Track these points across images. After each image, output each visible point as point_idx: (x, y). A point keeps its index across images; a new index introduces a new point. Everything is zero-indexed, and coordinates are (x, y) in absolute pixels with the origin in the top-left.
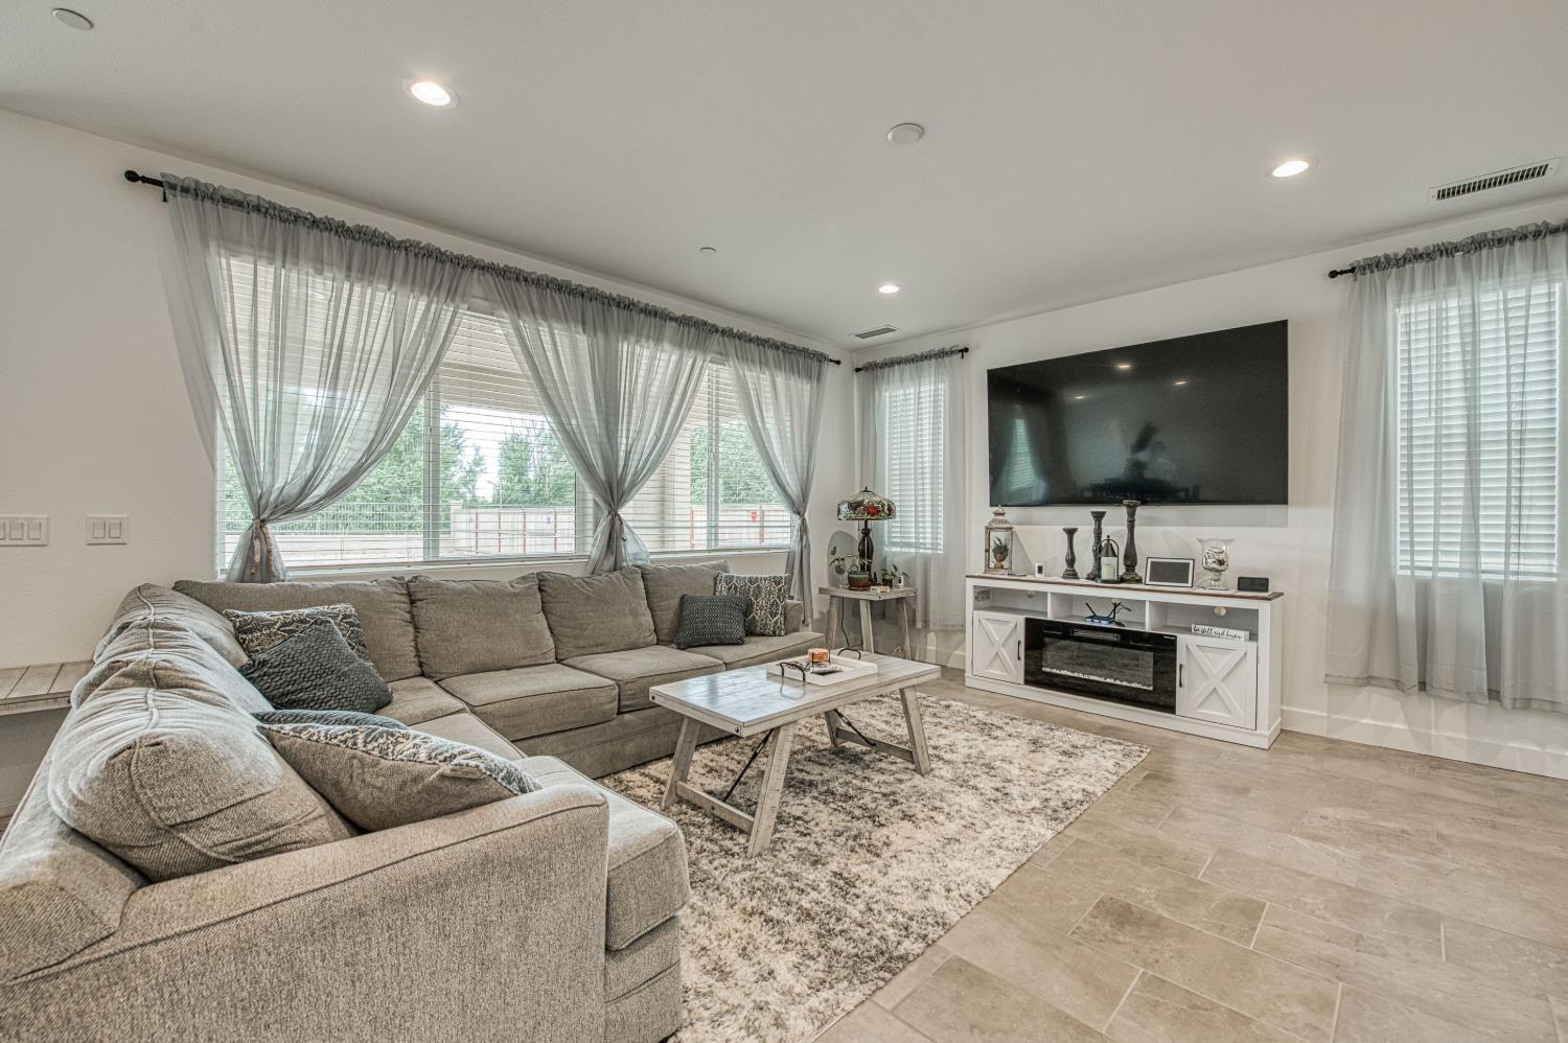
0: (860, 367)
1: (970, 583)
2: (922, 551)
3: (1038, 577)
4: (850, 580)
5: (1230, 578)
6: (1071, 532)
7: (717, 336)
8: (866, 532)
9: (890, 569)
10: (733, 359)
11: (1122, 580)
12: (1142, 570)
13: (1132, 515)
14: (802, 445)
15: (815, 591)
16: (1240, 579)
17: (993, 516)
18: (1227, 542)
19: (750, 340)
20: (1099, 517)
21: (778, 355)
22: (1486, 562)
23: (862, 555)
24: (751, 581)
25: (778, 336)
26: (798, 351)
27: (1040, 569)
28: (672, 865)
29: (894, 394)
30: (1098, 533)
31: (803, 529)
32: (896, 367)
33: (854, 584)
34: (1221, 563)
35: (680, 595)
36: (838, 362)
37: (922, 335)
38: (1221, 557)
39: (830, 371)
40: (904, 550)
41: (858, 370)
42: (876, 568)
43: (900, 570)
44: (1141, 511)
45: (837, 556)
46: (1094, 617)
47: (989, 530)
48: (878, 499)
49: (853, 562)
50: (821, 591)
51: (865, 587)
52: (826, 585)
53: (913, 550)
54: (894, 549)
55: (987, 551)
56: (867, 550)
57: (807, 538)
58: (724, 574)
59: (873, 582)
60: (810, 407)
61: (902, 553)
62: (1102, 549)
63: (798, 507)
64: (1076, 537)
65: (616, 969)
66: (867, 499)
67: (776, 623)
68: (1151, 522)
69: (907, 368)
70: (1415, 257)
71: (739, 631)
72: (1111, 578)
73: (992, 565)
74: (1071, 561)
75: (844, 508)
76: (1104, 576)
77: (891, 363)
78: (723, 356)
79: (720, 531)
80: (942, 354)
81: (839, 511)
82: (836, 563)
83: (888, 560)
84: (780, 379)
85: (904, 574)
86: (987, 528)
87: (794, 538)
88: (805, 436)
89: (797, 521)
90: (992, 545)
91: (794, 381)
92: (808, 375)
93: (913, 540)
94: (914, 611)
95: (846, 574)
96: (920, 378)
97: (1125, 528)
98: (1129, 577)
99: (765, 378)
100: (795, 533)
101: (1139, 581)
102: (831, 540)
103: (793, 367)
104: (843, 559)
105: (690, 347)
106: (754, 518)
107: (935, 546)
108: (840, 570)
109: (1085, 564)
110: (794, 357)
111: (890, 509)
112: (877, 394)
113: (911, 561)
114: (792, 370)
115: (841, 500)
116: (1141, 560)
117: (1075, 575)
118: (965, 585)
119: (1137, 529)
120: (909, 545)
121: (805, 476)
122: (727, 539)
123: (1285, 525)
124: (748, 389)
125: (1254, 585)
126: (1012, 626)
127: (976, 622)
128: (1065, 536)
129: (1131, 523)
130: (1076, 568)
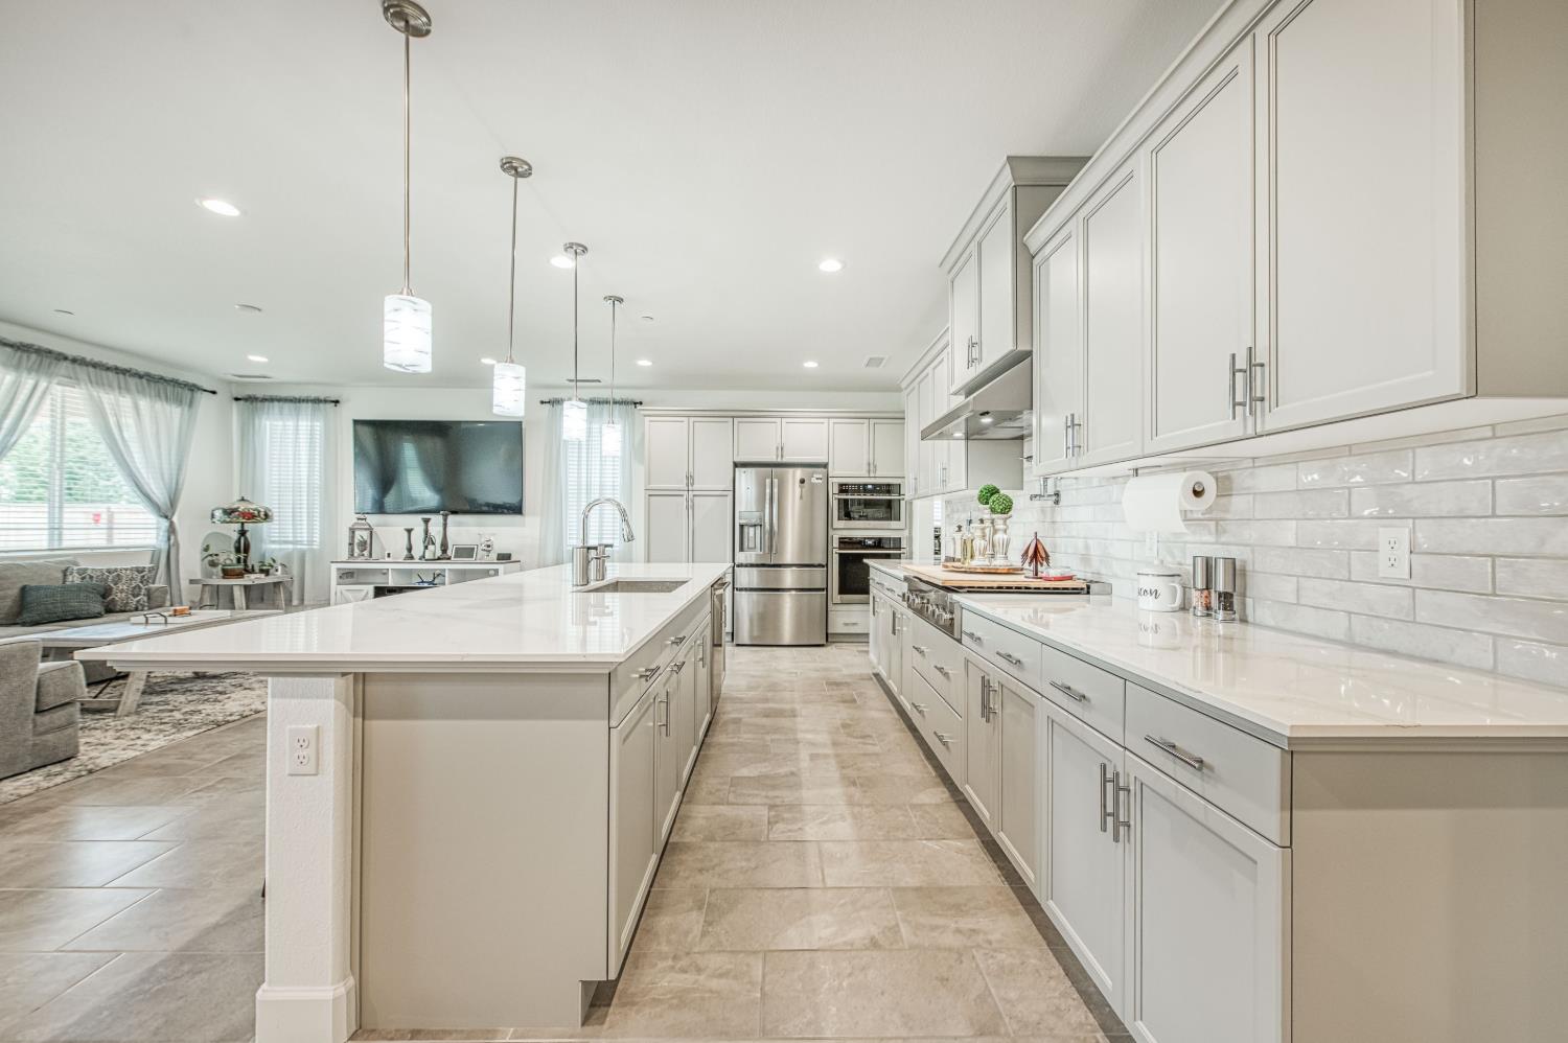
0: (239, 397)
1: (334, 567)
2: (299, 547)
3: (387, 560)
4: (224, 571)
5: (493, 556)
6: (409, 531)
7: (65, 364)
8: (243, 533)
9: (268, 561)
10: (86, 384)
11: (439, 559)
12: (450, 551)
13: (445, 520)
14: (170, 460)
15: (184, 583)
16: (499, 555)
17: (356, 521)
18: (494, 535)
19: (108, 369)
20: (426, 521)
21: (142, 384)
23: (238, 550)
24: (109, 571)
25: (142, 367)
26: (165, 380)
27: (389, 555)
28: (76, 676)
29: (275, 423)
30: (426, 532)
31: (172, 530)
32: (276, 404)
33: (227, 574)
34: (489, 546)
35: (20, 585)
36: (214, 393)
37: (298, 384)
38: (489, 543)
39: (204, 400)
40: (283, 546)
41: (237, 399)
42: (253, 560)
43: (279, 561)
44: (451, 518)
45: (210, 552)
46: (423, 582)
47: (352, 531)
48: (254, 507)
49: (229, 557)
50: (192, 582)
51: (240, 575)
52: (199, 576)
53: (291, 546)
54: (273, 546)
55: (351, 544)
56: (243, 547)
57: (176, 539)
58: (75, 568)
59: (248, 571)
60: (180, 428)
61: (280, 549)
62: (428, 540)
63: (166, 512)
64: (413, 533)
65: (40, 719)
66: (242, 507)
67: (138, 601)
68: (459, 524)
69: (287, 406)
71: (98, 608)
72: (432, 557)
73: (356, 555)
74: (410, 549)
75: (218, 514)
76: (427, 557)
77: (272, 400)
78: (75, 380)
79: (65, 532)
80: (317, 401)
81: (213, 516)
82: (210, 558)
83: (267, 555)
84: (144, 403)
85: (283, 565)
86: (350, 529)
87: (160, 538)
88: (174, 452)
89: (165, 524)
90: (356, 541)
91: (160, 406)
92: (179, 402)
93: (291, 539)
94: (291, 593)
95: (220, 566)
96: (298, 415)
97: (441, 529)
98: (444, 556)
99: (126, 401)
100: (161, 534)
101: (449, 559)
102: (205, 539)
103: (159, 393)
104: (217, 555)
105: (30, 370)
106: (97, 521)
107: (310, 542)
108: (213, 564)
109: (417, 551)
110: (161, 386)
111: (266, 515)
112: (257, 422)
113: (289, 556)
114: (158, 395)
115: (217, 506)
116: (450, 546)
117: (412, 558)
118: (330, 568)
119: (449, 529)
120: (286, 542)
121: (174, 485)
122: (73, 539)
123: (524, 526)
124: (104, 408)
125: (505, 558)
126: (364, 594)
127: (339, 594)
128: (406, 534)
129: (445, 525)
130: (413, 552)
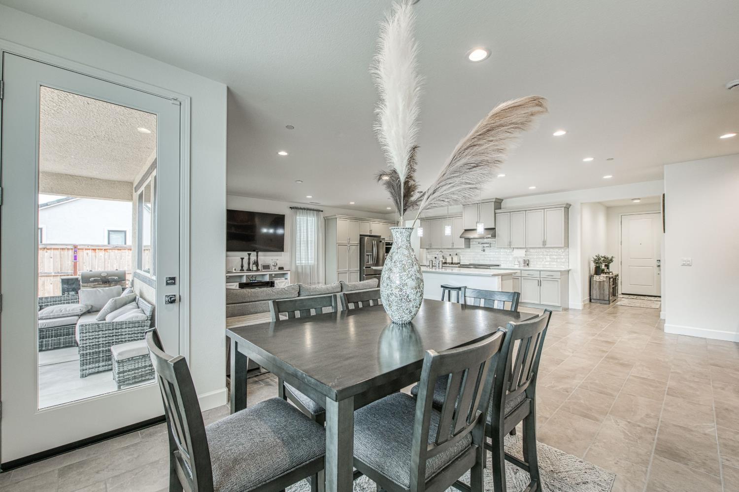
5: (277, 268)
6: (242, 259)
12: (260, 267)
13: (257, 254)
16: (279, 267)
18: (277, 260)
20: (249, 255)
22: (310, 262)
30: (249, 259)
38: (275, 263)
44: (260, 253)
64: (244, 260)
68: (263, 256)
70: (304, 209)
74: (242, 266)
76: (254, 269)
97: (256, 258)
98: (257, 269)
101: (260, 270)
109: (246, 267)
116: (260, 265)
117: (243, 270)
119: (259, 257)
125: (282, 269)
129: (257, 256)
130: (244, 268)
